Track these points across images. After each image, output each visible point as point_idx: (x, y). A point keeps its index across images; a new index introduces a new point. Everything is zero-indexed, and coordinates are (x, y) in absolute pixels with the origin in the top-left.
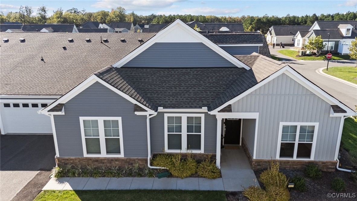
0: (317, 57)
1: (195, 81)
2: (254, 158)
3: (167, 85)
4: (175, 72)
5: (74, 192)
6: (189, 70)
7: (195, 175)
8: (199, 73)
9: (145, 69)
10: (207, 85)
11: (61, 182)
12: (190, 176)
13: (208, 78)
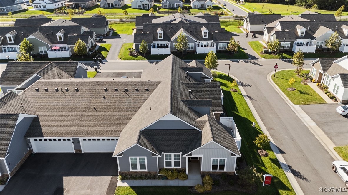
0: (275, 55)
1: (177, 137)
2: (202, 171)
3: (165, 140)
4: (168, 132)
5: (130, 187)
6: (174, 131)
7: (177, 178)
8: (179, 133)
9: (154, 130)
10: (183, 140)
11: (123, 182)
12: (175, 179)
13: (183, 136)
